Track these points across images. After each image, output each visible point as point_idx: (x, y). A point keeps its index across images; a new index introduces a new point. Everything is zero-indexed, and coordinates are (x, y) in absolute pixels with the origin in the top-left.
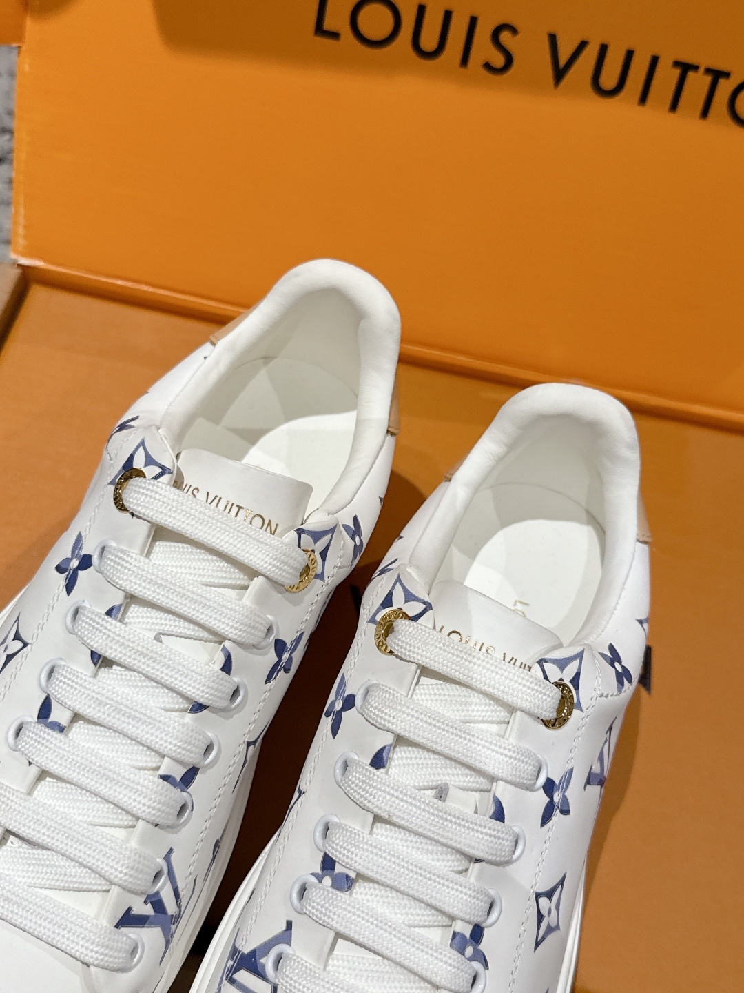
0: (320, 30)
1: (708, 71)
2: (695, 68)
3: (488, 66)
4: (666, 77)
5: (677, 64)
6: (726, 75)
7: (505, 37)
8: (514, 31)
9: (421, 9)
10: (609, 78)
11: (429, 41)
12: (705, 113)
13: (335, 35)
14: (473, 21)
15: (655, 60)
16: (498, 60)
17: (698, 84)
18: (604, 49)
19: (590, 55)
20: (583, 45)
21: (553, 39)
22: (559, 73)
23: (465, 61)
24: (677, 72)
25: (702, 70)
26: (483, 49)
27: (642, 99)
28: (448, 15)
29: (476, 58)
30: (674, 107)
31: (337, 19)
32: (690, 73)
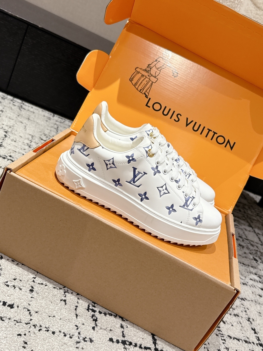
0: (147, 105)
1: (213, 132)
2: (211, 131)
3: (175, 120)
4: (206, 131)
5: (208, 129)
6: (217, 134)
7: (179, 116)
8: (181, 115)
9: (166, 107)
10: (196, 128)
11: (165, 113)
12: (212, 139)
13: (149, 107)
14: (174, 112)
15: (204, 127)
16: (177, 120)
17: (211, 134)
18: (196, 123)
19: (193, 124)
20: (192, 121)
21: (187, 119)
22: (187, 125)
23: (171, 118)
24: (208, 130)
25: (212, 131)
26: (175, 117)
27: (201, 134)
28: (170, 109)
29: (173, 118)
30: (206, 136)
31: (150, 104)
32: (210, 132)
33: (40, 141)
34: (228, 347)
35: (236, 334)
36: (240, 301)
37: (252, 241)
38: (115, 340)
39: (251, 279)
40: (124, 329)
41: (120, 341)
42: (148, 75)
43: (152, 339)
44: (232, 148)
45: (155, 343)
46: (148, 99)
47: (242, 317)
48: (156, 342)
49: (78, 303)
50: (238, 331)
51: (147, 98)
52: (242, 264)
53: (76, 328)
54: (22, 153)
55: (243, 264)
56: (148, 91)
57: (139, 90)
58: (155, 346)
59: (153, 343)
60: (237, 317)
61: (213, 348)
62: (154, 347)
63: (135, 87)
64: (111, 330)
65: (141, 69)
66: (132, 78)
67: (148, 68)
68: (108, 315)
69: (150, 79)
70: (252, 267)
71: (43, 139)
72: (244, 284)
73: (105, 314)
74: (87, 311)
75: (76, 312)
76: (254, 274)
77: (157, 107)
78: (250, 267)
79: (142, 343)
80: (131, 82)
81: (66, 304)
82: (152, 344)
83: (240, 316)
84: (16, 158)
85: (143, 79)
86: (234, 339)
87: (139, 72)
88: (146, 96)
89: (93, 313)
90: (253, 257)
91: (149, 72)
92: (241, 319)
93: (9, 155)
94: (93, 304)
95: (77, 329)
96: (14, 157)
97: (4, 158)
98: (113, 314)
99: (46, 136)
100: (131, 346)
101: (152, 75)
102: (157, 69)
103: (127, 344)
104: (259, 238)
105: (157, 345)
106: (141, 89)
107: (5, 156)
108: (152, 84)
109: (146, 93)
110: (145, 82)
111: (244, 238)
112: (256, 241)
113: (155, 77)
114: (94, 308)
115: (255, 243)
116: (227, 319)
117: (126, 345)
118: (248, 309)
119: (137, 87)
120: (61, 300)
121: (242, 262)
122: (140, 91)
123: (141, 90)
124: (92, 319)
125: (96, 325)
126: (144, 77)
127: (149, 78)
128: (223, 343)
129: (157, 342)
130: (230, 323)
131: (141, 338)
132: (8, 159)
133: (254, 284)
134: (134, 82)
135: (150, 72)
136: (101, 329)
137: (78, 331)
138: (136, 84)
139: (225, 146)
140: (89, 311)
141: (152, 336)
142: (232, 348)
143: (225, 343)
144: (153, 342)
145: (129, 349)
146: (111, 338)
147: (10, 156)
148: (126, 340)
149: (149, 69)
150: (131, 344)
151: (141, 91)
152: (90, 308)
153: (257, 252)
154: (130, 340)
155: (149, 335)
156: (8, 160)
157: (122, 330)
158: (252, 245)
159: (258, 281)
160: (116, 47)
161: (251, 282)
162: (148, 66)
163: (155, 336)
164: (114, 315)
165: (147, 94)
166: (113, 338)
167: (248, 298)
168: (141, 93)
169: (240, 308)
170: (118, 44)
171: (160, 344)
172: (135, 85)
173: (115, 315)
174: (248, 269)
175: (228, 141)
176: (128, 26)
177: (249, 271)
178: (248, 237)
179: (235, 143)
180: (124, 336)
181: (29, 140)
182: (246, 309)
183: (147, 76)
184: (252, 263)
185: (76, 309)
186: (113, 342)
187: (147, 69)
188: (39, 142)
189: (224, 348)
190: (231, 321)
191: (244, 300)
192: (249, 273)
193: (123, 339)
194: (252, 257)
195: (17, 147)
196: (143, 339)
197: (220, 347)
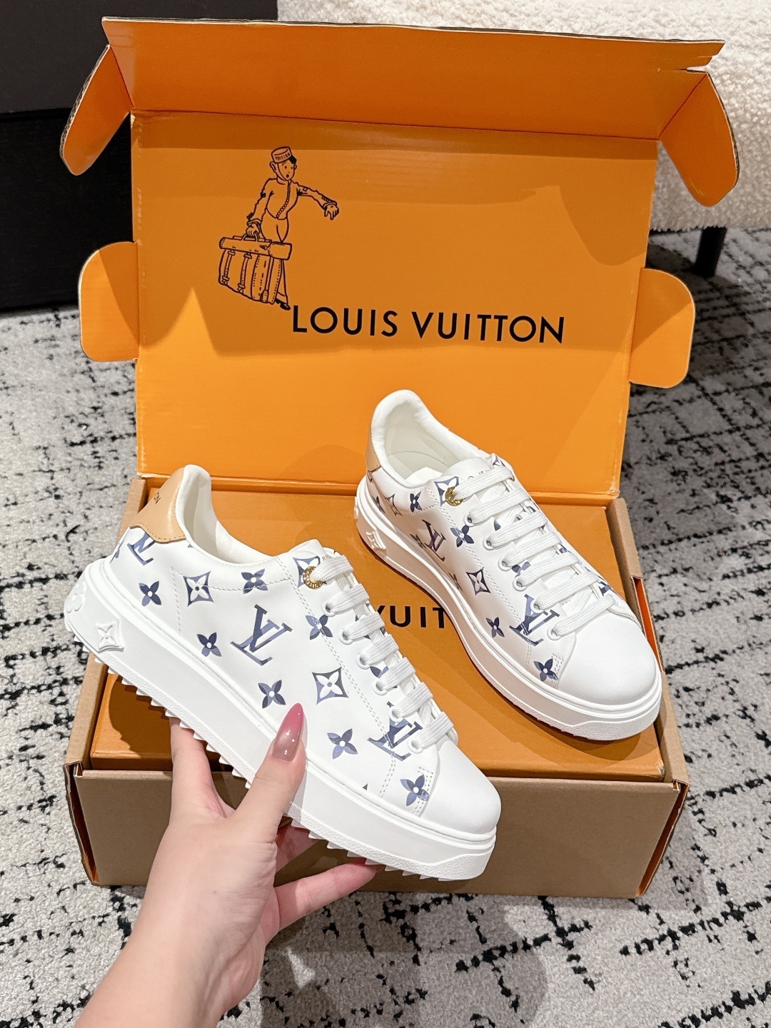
0: (296, 329)
1: (496, 317)
2: (489, 317)
3: (384, 333)
4: (476, 324)
5: (479, 316)
6: (506, 317)
7: (390, 317)
8: (395, 314)
9: (346, 311)
10: (447, 330)
11: (353, 326)
12: (499, 338)
13: (304, 330)
14: (373, 313)
15: (468, 316)
16: (390, 330)
17: (492, 325)
18: (441, 315)
19: (435, 321)
20: (431, 315)
21: (415, 314)
22: (421, 331)
23: (372, 333)
24: (481, 320)
25: (493, 317)
26: (381, 325)
27: (466, 337)
28: (360, 312)
29: (378, 330)
30: (483, 338)
31: (304, 322)
32: (487, 320)
33: (70, 454)
34: (712, 828)
35: (722, 776)
36: (713, 669)
37: (702, 436)
38: (468, 963)
39: (726, 577)
40: (476, 921)
41: (480, 958)
42: (261, 246)
43: (543, 910)
44: (559, 337)
45: (552, 918)
46: (292, 310)
47: (727, 716)
48: (554, 912)
49: (360, 915)
50: (725, 763)
51: (289, 309)
52: (694, 540)
53: (381, 981)
54: (51, 535)
55: (696, 536)
56: (281, 290)
57: (258, 298)
58: (555, 923)
59: (549, 919)
60: (714, 722)
61: (680, 850)
62: (555, 929)
63: (242, 294)
64: (452, 942)
65: (233, 238)
66: (222, 274)
67: (251, 226)
68: (433, 907)
69: (270, 255)
70: (720, 532)
71: (75, 441)
72: (710, 605)
73: (426, 907)
74: (388, 925)
75: (366, 942)
76: (730, 552)
77: (324, 320)
78: (716, 537)
79: (526, 932)
80: (227, 285)
81: (337, 933)
82: (548, 925)
83: (720, 715)
84: (46, 564)
85: (251, 263)
86: (721, 795)
87: (233, 250)
88: (284, 306)
89: (401, 922)
90: (718, 495)
91: (259, 238)
92: (727, 722)
93: (25, 563)
94: (392, 897)
95: (384, 983)
96: (40, 565)
97: (20, 585)
98: (442, 896)
99: (75, 424)
100: (506, 956)
101: (271, 241)
102: (277, 218)
103: (496, 958)
104: (721, 410)
105: (558, 920)
106: (261, 292)
107: (18, 575)
108: (282, 266)
109: (279, 297)
110: (261, 270)
111: (683, 439)
112: (714, 429)
113: (282, 243)
114: (397, 907)
115: (713, 437)
116: (693, 744)
117: (495, 962)
118: (737, 682)
119: (247, 292)
120: (325, 931)
121: (691, 534)
122: (261, 300)
123: (262, 295)
124: (404, 939)
125: (419, 949)
126: (254, 257)
127: (266, 252)
128: (700, 821)
129: (555, 910)
130: (703, 750)
131: (520, 921)
132: (31, 582)
133: (736, 588)
134: (234, 283)
135: (260, 235)
136: (431, 952)
137: (388, 987)
138: (241, 285)
139: (542, 340)
140: (390, 922)
141: (541, 902)
142: (722, 822)
143: (704, 820)
144: (546, 917)
145: (504, 967)
146: (458, 961)
147: (30, 567)
148: (491, 946)
149: (256, 228)
150: (503, 950)
151: (265, 298)
152: (390, 911)
153: (722, 467)
154: (499, 944)
155: (535, 904)
156: (32, 586)
157: (475, 925)
158: (707, 451)
159: (745, 571)
160: (140, 209)
161: (728, 587)
162: (249, 221)
163: (547, 899)
164: (445, 898)
165: (283, 299)
166: (463, 959)
167: (730, 648)
168: (267, 302)
169: (715, 690)
170: (140, 197)
171: (563, 914)
172: (240, 290)
173: (448, 895)
174: (711, 546)
175: (544, 323)
176: (140, 130)
177: (716, 551)
178: (691, 429)
179: (562, 320)
180: (483, 941)
181: (44, 472)
182: (732, 684)
183: (261, 251)
184: (718, 519)
185: (363, 936)
186: (466, 969)
187: (250, 229)
188: (69, 459)
189: (706, 835)
190: (704, 743)
191: (722, 659)
192: (717, 559)
193: (486, 948)
194: (713, 497)
195: (28, 522)
196: (524, 921)
197: (696, 837)
